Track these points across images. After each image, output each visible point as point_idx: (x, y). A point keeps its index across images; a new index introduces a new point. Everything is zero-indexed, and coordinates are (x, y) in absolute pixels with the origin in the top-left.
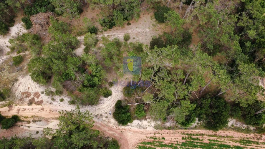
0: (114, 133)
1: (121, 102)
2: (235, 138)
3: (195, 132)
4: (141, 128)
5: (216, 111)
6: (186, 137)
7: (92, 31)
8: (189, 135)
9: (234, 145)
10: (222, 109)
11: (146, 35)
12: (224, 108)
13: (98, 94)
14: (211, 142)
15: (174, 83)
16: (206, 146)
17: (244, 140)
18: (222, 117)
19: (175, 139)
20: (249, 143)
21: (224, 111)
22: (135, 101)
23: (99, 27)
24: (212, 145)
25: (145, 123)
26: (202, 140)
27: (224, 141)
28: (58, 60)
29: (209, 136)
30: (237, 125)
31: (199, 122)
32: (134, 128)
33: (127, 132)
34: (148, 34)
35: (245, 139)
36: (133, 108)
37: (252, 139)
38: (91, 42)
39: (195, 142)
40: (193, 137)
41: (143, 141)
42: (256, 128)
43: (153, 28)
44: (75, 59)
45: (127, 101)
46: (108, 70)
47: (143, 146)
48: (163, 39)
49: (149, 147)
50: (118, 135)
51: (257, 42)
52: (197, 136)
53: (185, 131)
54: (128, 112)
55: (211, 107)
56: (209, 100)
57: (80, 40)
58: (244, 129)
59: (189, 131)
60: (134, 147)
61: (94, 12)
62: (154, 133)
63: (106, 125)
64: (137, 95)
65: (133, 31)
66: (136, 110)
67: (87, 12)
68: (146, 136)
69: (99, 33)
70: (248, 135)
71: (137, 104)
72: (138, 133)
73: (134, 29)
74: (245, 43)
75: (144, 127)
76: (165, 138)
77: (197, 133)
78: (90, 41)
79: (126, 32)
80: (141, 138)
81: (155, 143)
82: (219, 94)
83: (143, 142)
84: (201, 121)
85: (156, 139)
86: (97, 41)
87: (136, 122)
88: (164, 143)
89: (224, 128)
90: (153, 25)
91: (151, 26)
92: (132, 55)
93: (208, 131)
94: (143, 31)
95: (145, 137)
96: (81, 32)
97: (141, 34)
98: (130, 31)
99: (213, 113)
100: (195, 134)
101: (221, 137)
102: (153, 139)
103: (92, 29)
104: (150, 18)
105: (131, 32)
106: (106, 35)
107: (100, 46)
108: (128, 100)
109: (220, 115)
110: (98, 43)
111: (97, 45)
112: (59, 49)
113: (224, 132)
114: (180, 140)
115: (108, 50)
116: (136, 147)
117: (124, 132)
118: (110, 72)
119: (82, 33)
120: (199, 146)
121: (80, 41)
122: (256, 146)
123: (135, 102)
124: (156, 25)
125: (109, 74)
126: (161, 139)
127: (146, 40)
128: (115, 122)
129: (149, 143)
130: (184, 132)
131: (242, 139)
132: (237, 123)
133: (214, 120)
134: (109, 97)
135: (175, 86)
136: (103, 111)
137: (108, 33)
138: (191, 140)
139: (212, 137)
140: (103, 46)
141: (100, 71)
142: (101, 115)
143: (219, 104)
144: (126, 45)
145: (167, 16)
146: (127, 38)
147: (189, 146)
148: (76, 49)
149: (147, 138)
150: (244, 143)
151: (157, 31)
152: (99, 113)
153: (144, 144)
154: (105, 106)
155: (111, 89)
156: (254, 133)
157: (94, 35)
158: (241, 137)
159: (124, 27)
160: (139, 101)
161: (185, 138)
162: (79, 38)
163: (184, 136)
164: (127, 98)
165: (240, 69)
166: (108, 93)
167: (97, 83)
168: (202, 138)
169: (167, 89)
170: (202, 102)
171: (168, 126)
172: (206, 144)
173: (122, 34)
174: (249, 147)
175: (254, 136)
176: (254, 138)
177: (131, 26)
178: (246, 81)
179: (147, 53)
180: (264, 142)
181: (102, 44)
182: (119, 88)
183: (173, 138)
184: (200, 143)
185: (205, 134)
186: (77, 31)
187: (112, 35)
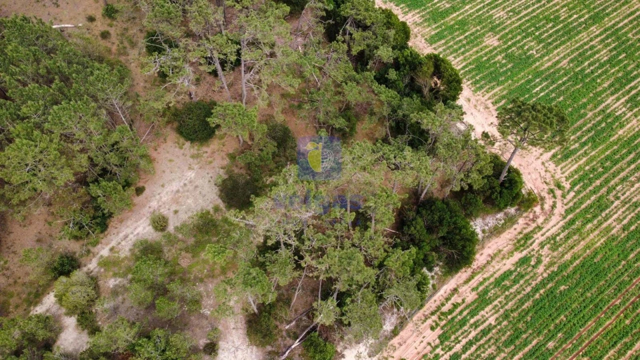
2: (505, 249)
3: (441, 298)
5: (445, 229)
6: (435, 321)
7: (67, 268)
8: (436, 311)
9: (514, 263)
10: (451, 218)
11: (196, 187)
12: (451, 212)
14: (479, 291)
16: (477, 306)
17: (519, 241)
18: (464, 231)
19: (422, 342)
20: (530, 239)
21: (456, 220)
22: (288, 339)
23: (73, 246)
24: (484, 295)
26: (463, 301)
27: (494, 270)
29: (466, 282)
30: (489, 225)
31: (433, 274)
34: (199, 182)
35: (519, 237)
36: (297, 356)
37: (527, 228)
38: (85, 295)
39: (456, 317)
40: (445, 309)
42: (519, 205)
43: (199, 163)
45: (274, 352)
46: (175, 325)
48: (236, 171)
52: (450, 302)
53: (425, 311)
55: (430, 229)
56: (419, 220)
57: (47, 311)
58: (503, 221)
59: (430, 305)
61: (31, 223)
64: (282, 322)
65: (161, 198)
66: (309, 354)
67: (12, 235)
69: (83, 260)
70: (515, 226)
71: (298, 340)
73: (159, 194)
76: (403, 357)
77: (445, 295)
78: (79, 294)
79: (146, 211)
84: (435, 268)
86: (94, 281)
89: (477, 247)
90: (193, 157)
91: (191, 160)
92: (214, 252)
93: (459, 274)
94: (182, 184)
96: (34, 291)
97: (184, 192)
98: (154, 204)
99: (443, 238)
100: (443, 300)
101: (484, 266)
103: (62, 265)
104: (176, 147)
105: (158, 202)
106: (105, 252)
107: (111, 286)
108: (273, 349)
109: (458, 231)
110: (101, 283)
111: (101, 290)
113: (482, 254)
114: (432, 336)
115: (145, 281)
118: (185, 325)
119: (37, 291)
120: (468, 317)
121: (48, 314)
122: (542, 235)
123: (291, 342)
124: (199, 152)
125: (186, 332)
127: (204, 196)
130: (424, 315)
131: (516, 241)
132: (487, 221)
133: (454, 247)
137: (107, 244)
138: (447, 317)
139: (473, 281)
140: (117, 282)
143: (438, 214)
144: (171, 241)
145: (217, 121)
146: (160, 223)
147: (453, 333)
148: (55, 342)
150: (523, 246)
151: (211, 162)
155: (220, 359)
156: (521, 215)
157: (78, 275)
158: (510, 240)
159: (134, 205)
160: (299, 332)
161: (434, 324)
162: (39, 310)
163: (429, 322)
164: (269, 348)
165: (430, 128)
168: (459, 296)
170: (410, 233)
171: (389, 330)
172: (475, 301)
173: (142, 221)
174: (535, 246)
175: (525, 220)
176: (527, 224)
177: (147, 192)
178: (454, 140)
179: (247, 222)
180: (544, 218)
181: (113, 280)
182: (235, 341)
183: (416, 345)
184: (465, 309)
185: (458, 286)
186: (20, 298)
187: (119, 241)
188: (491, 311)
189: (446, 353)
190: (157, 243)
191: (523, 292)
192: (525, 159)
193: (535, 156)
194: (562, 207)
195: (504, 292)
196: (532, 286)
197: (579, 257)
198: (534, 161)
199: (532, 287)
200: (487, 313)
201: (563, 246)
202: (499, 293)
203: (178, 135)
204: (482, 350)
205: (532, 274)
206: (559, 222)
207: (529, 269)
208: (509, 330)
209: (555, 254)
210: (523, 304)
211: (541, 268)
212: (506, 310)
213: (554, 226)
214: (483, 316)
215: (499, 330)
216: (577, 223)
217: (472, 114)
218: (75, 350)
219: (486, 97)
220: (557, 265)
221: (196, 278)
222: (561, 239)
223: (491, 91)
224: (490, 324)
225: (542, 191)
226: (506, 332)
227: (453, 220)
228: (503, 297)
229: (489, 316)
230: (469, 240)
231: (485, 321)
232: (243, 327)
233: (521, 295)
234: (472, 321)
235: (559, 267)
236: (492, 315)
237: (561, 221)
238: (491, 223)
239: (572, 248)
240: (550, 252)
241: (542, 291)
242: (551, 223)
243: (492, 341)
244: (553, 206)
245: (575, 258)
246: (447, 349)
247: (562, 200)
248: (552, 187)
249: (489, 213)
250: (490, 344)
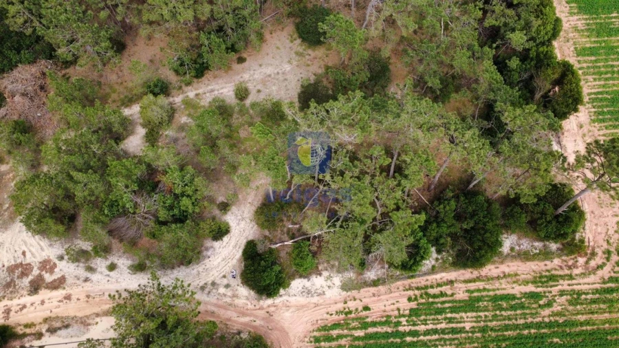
0: (252, 318)
1: (255, 245)
2: (523, 276)
3: (434, 281)
4: (312, 296)
5: (471, 224)
6: (416, 296)
7: (157, 90)
8: (422, 288)
9: (523, 291)
10: (484, 217)
11: (286, 80)
12: (488, 213)
13: (198, 237)
14: (473, 295)
15: (367, 179)
16: (462, 307)
17: (541, 277)
18: (488, 235)
19: (394, 304)
20: (553, 281)
21: (488, 222)
22: (286, 235)
23: (172, 77)
24: (475, 301)
25: (318, 282)
26: (452, 295)
27: (499, 287)
28: (86, 172)
29: (466, 281)
30: (522, 246)
31: (439, 257)
32: (294, 298)
33: (282, 311)
34: (290, 77)
35: (544, 274)
36: (285, 252)
37: (558, 270)
38: (160, 116)
39: (437, 303)
40: (431, 291)
41: (322, 325)
42: (563, 245)
43: (299, 61)
44: (127, 163)
45: (269, 238)
46: (211, 175)
47: (324, 336)
48: (325, 82)
49: (337, 336)
50: (262, 323)
51: (531, 55)
52: (439, 289)
53: (412, 283)
54: (274, 263)
55: (459, 217)
56: (453, 203)
57: (131, 115)
58: (538, 251)
59: (421, 281)
60: (304, 341)
61: (152, 45)
62: (343, 299)
63: (230, 305)
64: (289, 221)
65: (254, 74)
66: (294, 255)
67: (136, 47)
68: (327, 311)
69: (174, 92)
70: (548, 263)
71: (292, 241)
72: (308, 307)
73: (254, 70)
74: (506, 64)
75: (318, 291)
76: (369, 306)
77: (439, 281)
78: (155, 114)
79: (237, 79)
80: (315, 319)
81: (350, 324)
82: (471, 186)
83: (322, 327)
84: (444, 253)
85: (350, 312)
86: (172, 112)
87: (297, 284)
88: (369, 320)
89: (496, 259)
90: (297, 53)
91: (294, 55)
92: (260, 131)
93: (462, 271)
94: (276, 71)
95: (325, 315)
96: (130, 96)
97: (274, 78)
98: (246, 76)
99: (466, 230)
100: (435, 283)
101: (492, 279)
102: (344, 316)
103: (156, 86)
104: (288, 39)
105: (250, 77)
106: (191, 94)
107: (182, 122)
108: (270, 236)
109: (483, 232)
110: (176, 115)
111: (174, 121)
112: (83, 145)
113: (498, 268)
114: (405, 306)
115: (203, 128)
116: (308, 342)
117: (273, 312)
118: (217, 180)
119: (132, 98)
120: (448, 311)
121: (130, 118)
122: (569, 285)
123: (287, 238)
124: (304, 52)
125: (215, 184)
126: (361, 311)
127: (288, 90)
128: (250, 294)
129: (336, 325)
130: (410, 285)
131: (538, 275)
132: (521, 242)
133: (471, 244)
134: (226, 239)
135: (372, 185)
136: (216, 274)
137: (196, 89)
138: (428, 298)
139: (472, 284)
140: (188, 121)
141: (192, 181)
142: (213, 284)
143: (474, 207)
144: (242, 111)
145: (325, 27)
146: (242, 94)
147: (426, 314)
148: (124, 139)
149: (328, 316)
150: (542, 283)
151: (308, 65)
152: (208, 280)
153: (325, 330)
154: (219, 260)
155: (226, 219)
156: (559, 256)
157: (162, 100)
158: (534, 271)
159: (232, 70)
160: (297, 235)
161: (413, 297)
162: (127, 112)
163: (411, 293)
164: (267, 233)
165: (508, 122)
166: (220, 228)
167: (190, 211)
168: (451, 289)
169: (355, 194)
170: (437, 209)
171: (371, 279)
172: (463, 301)
173: (230, 85)
174: (555, 290)
175: (562, 263)
176: (561, 267)
177: (246, 64)
178: (525, 145)
179: (296, 119)
180: (583, 271)
181: (186, 118)
182: (245, 212)
183: (387, 303)
184: (449, 302)
185: (456, 280)
186: (119, 96)
187: (206, 91)
188: (472, 317)
189: (408, 326)
190: (230, 107)
191: (513, 321)
192: (602, 210)
193: (615, 212)
194: (610, 272)
195: (496, 310)
196: (527, 321)
197: (594, 324)
198: (610, 216)
199: (526, 323)
200: (467, 317)
201: (584, 306)
202: (490, 308)
203: (295, 30)
204: (442, 343)
205: (534, 311)
206: (595, 283)
207: (534, 306)
208: (478, 343)
209: (571, 308)
210: (507, 330)
211: (547, 312)
212: (487, 326)
213: (588, 284)
214: (461, 318)
215: (469, 337)
216: (615, 295)
217: (575, 141)
218: (133, 152)
219: (601, 132)
220: (565, 318)
221: (245, 150)
222: (586, 299)
223: (611, 129)
224: (464, 328)
225: (598, 247)
226: (474, 342)
227: (485, 220)
228: (492, 313)
229: (468, 321)
230: (489, 246)
231: (460, 322)
232: (257, 206)
233: (510, 323)
234: (449, 315)
235: (566, 321)
236: (471, 322)
237: (599, 283)
238: (525, 247)
239: (592, 313)
240: (566, 303)
241: (533, 331)
242: (586, 280)
243: (456, 342)
244: (600, 267)
245: (588, 323)
246: (411, 323)
247: (614, 267)
248: (612, 249)
249: (528, 237)
250: (453, 343)
